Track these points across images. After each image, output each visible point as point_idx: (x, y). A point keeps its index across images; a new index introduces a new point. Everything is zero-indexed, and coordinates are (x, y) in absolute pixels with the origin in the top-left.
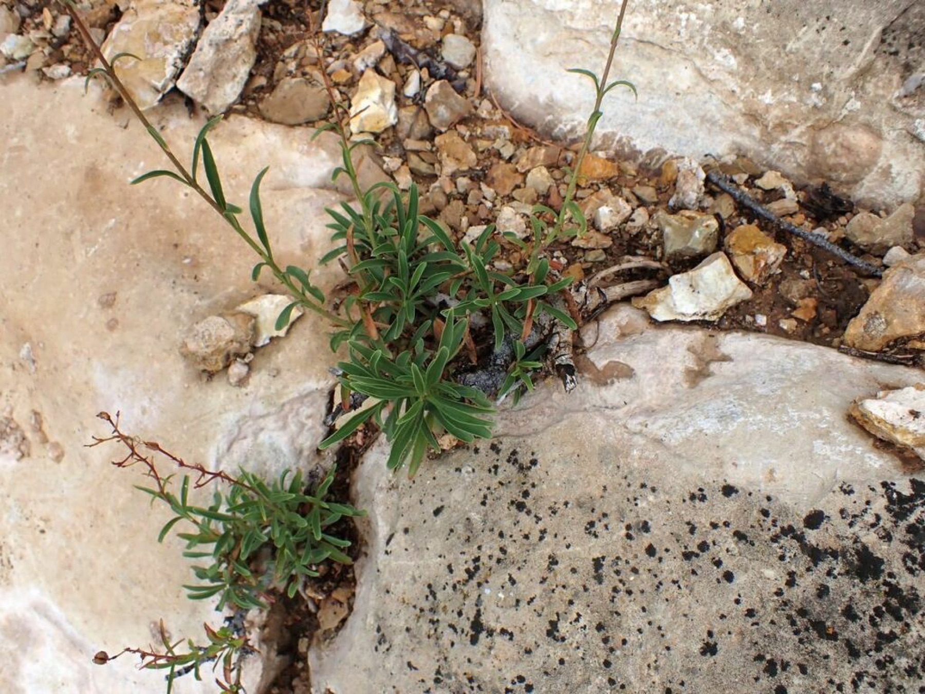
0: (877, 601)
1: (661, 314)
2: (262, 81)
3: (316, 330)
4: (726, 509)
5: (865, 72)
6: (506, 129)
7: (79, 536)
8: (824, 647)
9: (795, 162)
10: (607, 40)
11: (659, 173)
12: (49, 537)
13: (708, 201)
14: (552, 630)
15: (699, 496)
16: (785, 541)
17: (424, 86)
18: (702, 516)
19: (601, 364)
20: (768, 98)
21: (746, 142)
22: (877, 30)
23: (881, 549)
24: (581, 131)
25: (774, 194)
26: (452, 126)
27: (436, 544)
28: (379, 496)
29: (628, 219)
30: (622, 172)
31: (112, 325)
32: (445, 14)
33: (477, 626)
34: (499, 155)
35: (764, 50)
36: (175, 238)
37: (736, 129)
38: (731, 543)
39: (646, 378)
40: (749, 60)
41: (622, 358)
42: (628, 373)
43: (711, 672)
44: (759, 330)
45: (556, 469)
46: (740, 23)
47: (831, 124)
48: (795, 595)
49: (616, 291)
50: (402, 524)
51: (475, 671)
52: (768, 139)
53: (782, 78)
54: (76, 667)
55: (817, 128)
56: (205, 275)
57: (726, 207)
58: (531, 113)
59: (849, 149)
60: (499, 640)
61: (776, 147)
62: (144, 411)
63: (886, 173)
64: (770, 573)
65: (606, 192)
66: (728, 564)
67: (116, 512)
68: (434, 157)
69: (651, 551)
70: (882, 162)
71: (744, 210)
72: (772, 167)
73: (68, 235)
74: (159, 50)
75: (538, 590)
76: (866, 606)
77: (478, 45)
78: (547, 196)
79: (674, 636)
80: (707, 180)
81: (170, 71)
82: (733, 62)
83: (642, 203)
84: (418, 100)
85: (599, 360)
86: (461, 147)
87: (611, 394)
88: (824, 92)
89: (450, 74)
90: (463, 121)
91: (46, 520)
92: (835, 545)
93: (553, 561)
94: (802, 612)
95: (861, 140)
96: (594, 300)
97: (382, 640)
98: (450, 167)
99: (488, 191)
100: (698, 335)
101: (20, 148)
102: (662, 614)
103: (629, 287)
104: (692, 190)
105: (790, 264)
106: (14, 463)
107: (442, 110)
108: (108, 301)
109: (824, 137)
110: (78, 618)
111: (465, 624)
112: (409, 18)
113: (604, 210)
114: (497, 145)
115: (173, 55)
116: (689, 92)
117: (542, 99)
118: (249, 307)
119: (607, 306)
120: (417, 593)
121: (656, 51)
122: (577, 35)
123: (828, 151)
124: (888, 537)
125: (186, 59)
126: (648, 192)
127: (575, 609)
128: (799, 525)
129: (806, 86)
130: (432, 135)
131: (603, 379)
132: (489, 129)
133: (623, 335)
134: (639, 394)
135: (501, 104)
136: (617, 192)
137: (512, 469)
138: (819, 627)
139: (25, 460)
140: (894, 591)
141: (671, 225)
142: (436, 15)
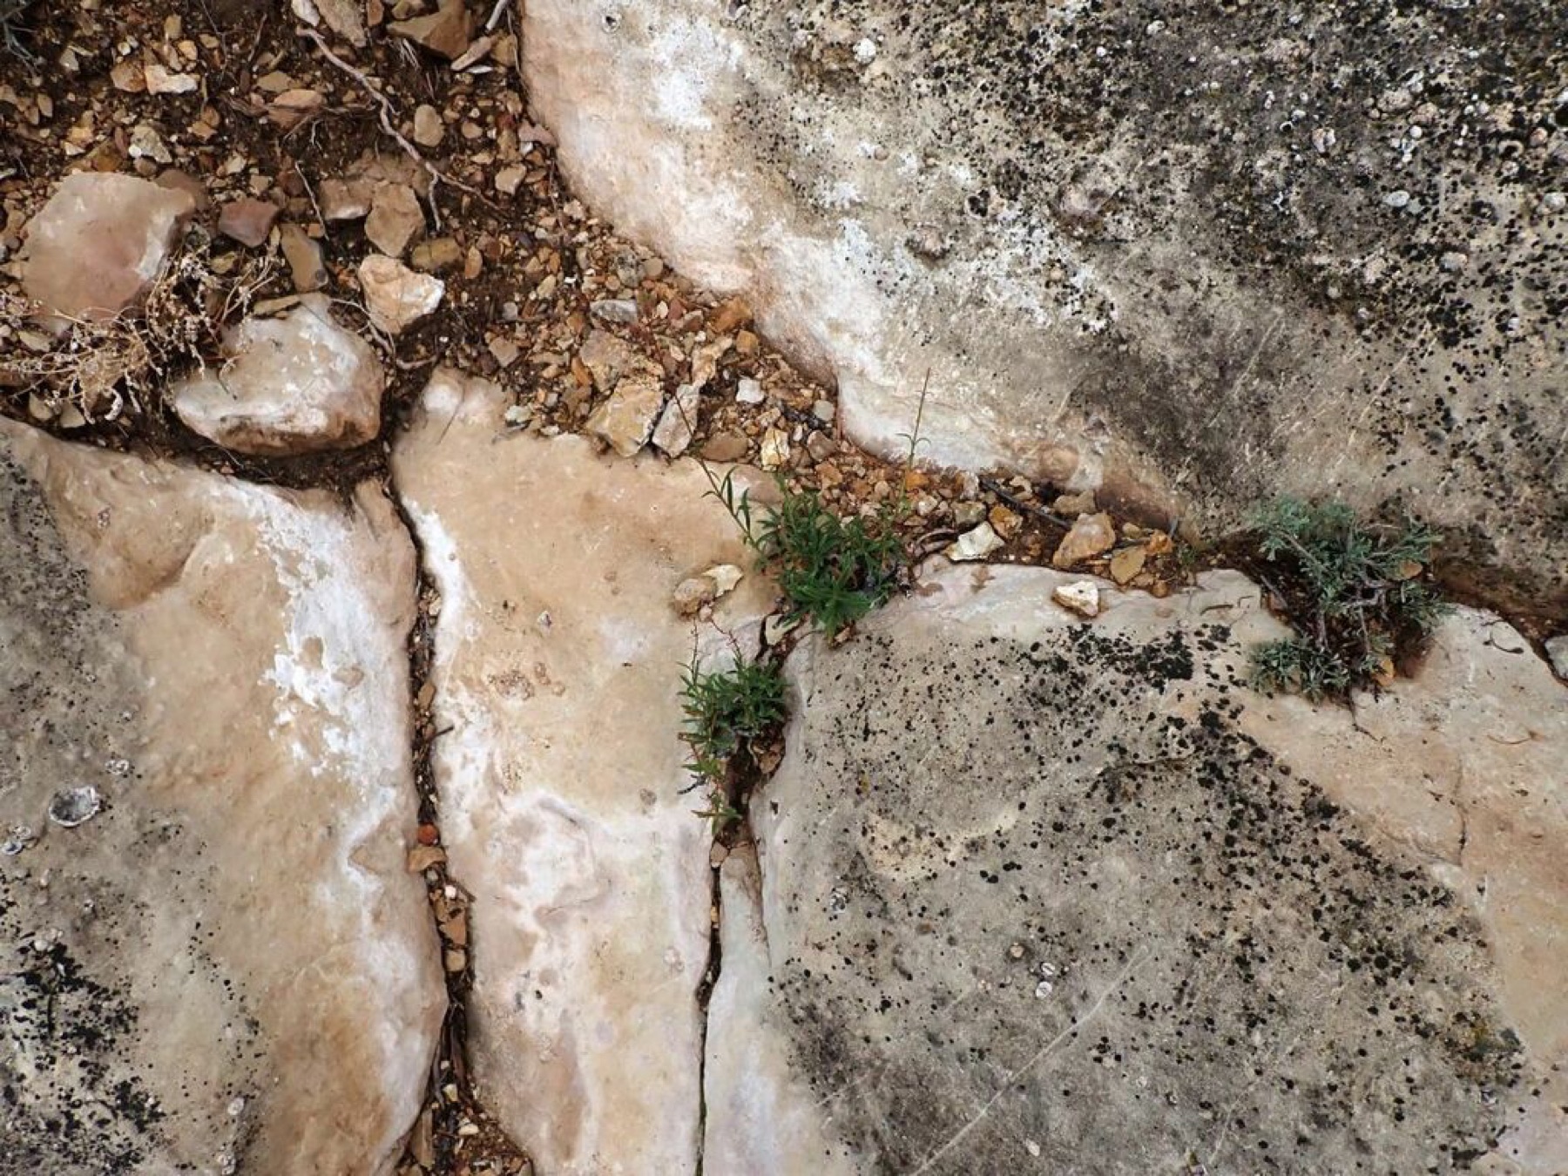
0: (1067, 682)
1: (956, 557)
2: (702, 435)
3: (752, 585)
4: (993, 650)
5: (1064, 418)
6: (859, 459)
7: (579, 744)
8: (1045, 710)
9: (1032, 470)
10: (918, 403)
11: (954, 480)
12: (553, 749)
13: (982, 495)
14: (908, 726)
15: (980, 645)
16: (1024, 660)
17: (806, 435)
18: (982, 655)
19: (924, 585)
20: (1013, 434)
21: (1004, 460)
22: (1067, 395)
23: (1066, 656)
24: (905, 458)
25: (1020, 489)
26: (825, 459)
27: (839, 694)
28: (801, 677)
29: (936, 508)
30: (931, 481)
31: (615, 592)
32: (812, 386)
33: (867, 732)
34: (856, 475)
35: (1008, 407)
36: (651, 535)
37: (997, 453)
38: (997, 667)
39: (949, 591)
40: (1000, 412)
41: (935, 581)
42: (940, 588)
43: (992, 733)
44: (1011, 562)
45: (904, 643)
46: (993, 392)
47: (1049, 447)
48: (1030, 686)
49: (930, 547)
50: (817, 688)
51: (867, 755)
52: (1016, 457)
53: (1019, 422)
54: (573, 843)
55: (1042, 450)
56: (676, 557)
57: (991, 498)
58: (873, 448)
59: (1059, 461)
60: (880, 736)
61: (1021, 462)
62: (640, 644)
63: (1083, 472)
64: (1017, 678)
65: (922, 493)
66: (996, 677)
67: (614, 717)
68: (816, 477)
69: (957, 678)
70: (1080, 467)
71: (1001, 499)
72: (1019, 474)
73: (577, 537)
74: (640, 419)
75: (899, 706)
76: (1063, 685)
77: (836, 406)
78: (887, 498)
79: (972, 718)
80: (981, 484)
81: (646, 432)
82: (991, 414)
83: (944, 498)
84: (803, 443)
85: (924, 583)
86: (833, 470)
87: (932, 600)
88: (1043, 430)
89: (821, 427)
90: (832, 455)
91: (549, 739)
92: (1046, 658)
93: (906, 690)
94: (1034, 695)
95: (1066, 455)
96: (918, 552)
97: (810, 755)
98: (826, 483)
99: (852, 497)
100: (977, 567)
101: (526, 483)
102: (965, 708)
103: (938, 544)
104: (971, 489)
105: (1027, 526)
106: (521, 703)
107: (818, 449)
108: (611, 578)
109: (1047, 455)
110: (581, 802)
111: (860, 733)
112: (791, 390)
113: (922, 504)
114: (855, 468)
115: (648, 422)
116: (968, 432)
117: (880, 438)
118: (710, 573)
119: (926, 555)
120: (830, 725)
121: (946, 409)
122: (899, 400)
123: (1049, 462)
124: (1069, 650)
125: (655, 423)
126: (947, 492)
127: (921, 712)
128: (1028, 651)
129: (1033, 426)
130: (813, 464)
131: (926, 593)
132: (849, 459)
133: (936, 571)
134: (947, 598)
135: (854, 442)
136: (929, 493)
137: (879, 648)
138: (1042, 701)
139: (530, 700)
140: (1074, 675)
141: (958, 508)
142: (807, 387)
